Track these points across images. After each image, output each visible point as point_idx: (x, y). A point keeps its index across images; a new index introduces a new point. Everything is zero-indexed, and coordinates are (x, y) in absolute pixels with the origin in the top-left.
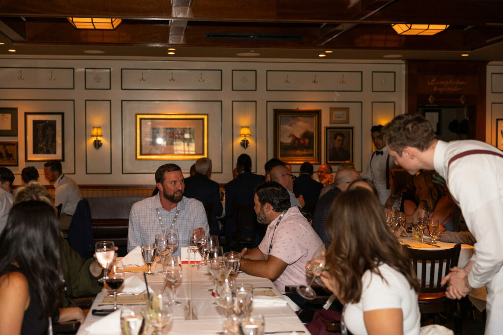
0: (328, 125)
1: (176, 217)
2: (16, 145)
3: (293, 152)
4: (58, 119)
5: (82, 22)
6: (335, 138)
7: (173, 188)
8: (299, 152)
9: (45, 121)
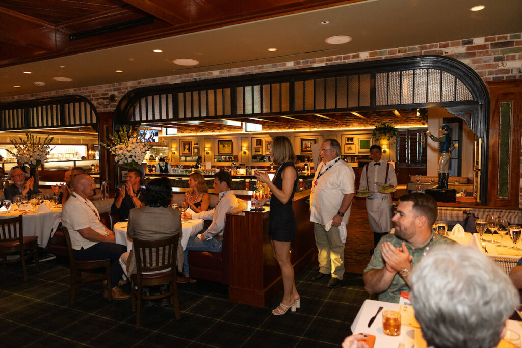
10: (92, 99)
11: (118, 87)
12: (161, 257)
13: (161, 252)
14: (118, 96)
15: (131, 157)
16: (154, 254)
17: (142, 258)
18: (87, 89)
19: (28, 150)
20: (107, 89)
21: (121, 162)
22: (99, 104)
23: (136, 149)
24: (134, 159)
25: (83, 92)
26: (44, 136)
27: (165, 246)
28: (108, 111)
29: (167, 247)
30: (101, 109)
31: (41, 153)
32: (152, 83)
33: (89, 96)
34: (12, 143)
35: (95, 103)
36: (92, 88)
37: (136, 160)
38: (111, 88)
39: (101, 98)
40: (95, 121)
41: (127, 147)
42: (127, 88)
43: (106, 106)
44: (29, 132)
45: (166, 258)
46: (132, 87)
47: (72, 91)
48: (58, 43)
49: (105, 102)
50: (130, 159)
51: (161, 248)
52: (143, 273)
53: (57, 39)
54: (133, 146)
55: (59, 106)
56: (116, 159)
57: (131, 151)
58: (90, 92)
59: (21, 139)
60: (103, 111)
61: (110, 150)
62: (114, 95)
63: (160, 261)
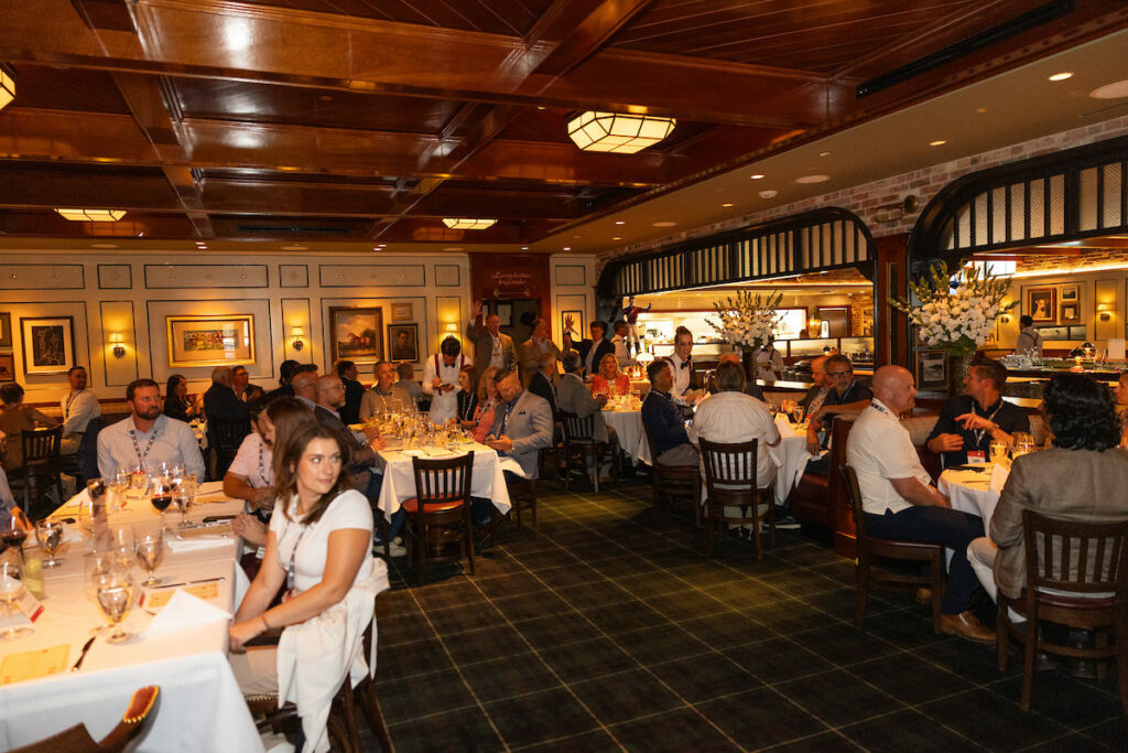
0: (391, 323)
1: (153, 438)
2: (11, 357)
3: (353, 352)
4: (65, 324)
5: (72, 214)
6: (399, 335)
7: (146, 404)
8: (359, 352)
9: (48, 327)
10: (862, 213)
11: (923, 177)
12: (1091, 562)
13: (1092, 551)
14: (923, 198)
15: (958, 329)
16: (1075, 553)
17: (1042, 555)
18: (852, 192)
19: (743, 320)
20: (895, 185)
21: (932, 341)
22: (876, 219)
23: (972, 310)
24: (967, 333)
25: (842, 199)
26: (765, 294)
27: (1105, 538)
28: (895, 233)
29: (1110, 541)
30: (882, 230)
31: (763, 326)
32: (1010, 157)
33: (856, 206)
34: (717, 309)
35: (867, 220)
36: (859, 189)
37: (971, 335)
38: (905, 182)
39: (882, 207)
40: (863, 257)
41: (952, 307)
42: (944, 177)
43: (892, 223)
44: (742, 288)
45: (1106, 568)
46: (956, 173)
47: (819, 201)
48: (831, 109)
49: (890, 214)
50: (957, 333)
51: (1093, 542)
52: (1041, 590)
53: (831, 101)
54: (965, 305)
55: (791, 232)
56: (923, 333)
57: (959, 315)
58: (857, 198)
59: (729, 300)
60: (885, 235)
61: (910, 315)
62: (913, 197)
63: (1090, 571)
